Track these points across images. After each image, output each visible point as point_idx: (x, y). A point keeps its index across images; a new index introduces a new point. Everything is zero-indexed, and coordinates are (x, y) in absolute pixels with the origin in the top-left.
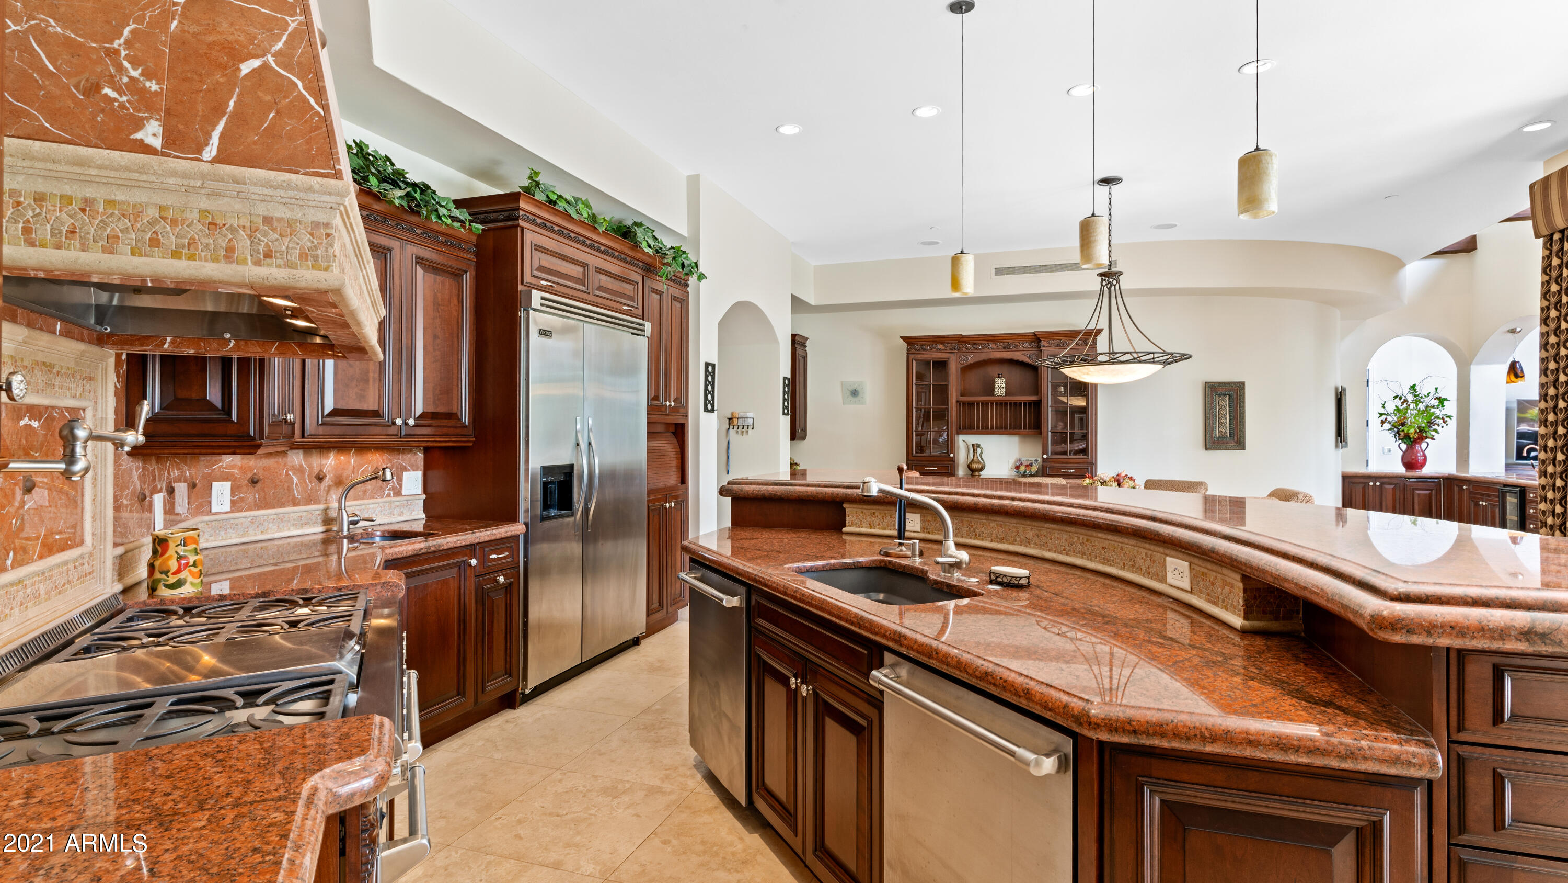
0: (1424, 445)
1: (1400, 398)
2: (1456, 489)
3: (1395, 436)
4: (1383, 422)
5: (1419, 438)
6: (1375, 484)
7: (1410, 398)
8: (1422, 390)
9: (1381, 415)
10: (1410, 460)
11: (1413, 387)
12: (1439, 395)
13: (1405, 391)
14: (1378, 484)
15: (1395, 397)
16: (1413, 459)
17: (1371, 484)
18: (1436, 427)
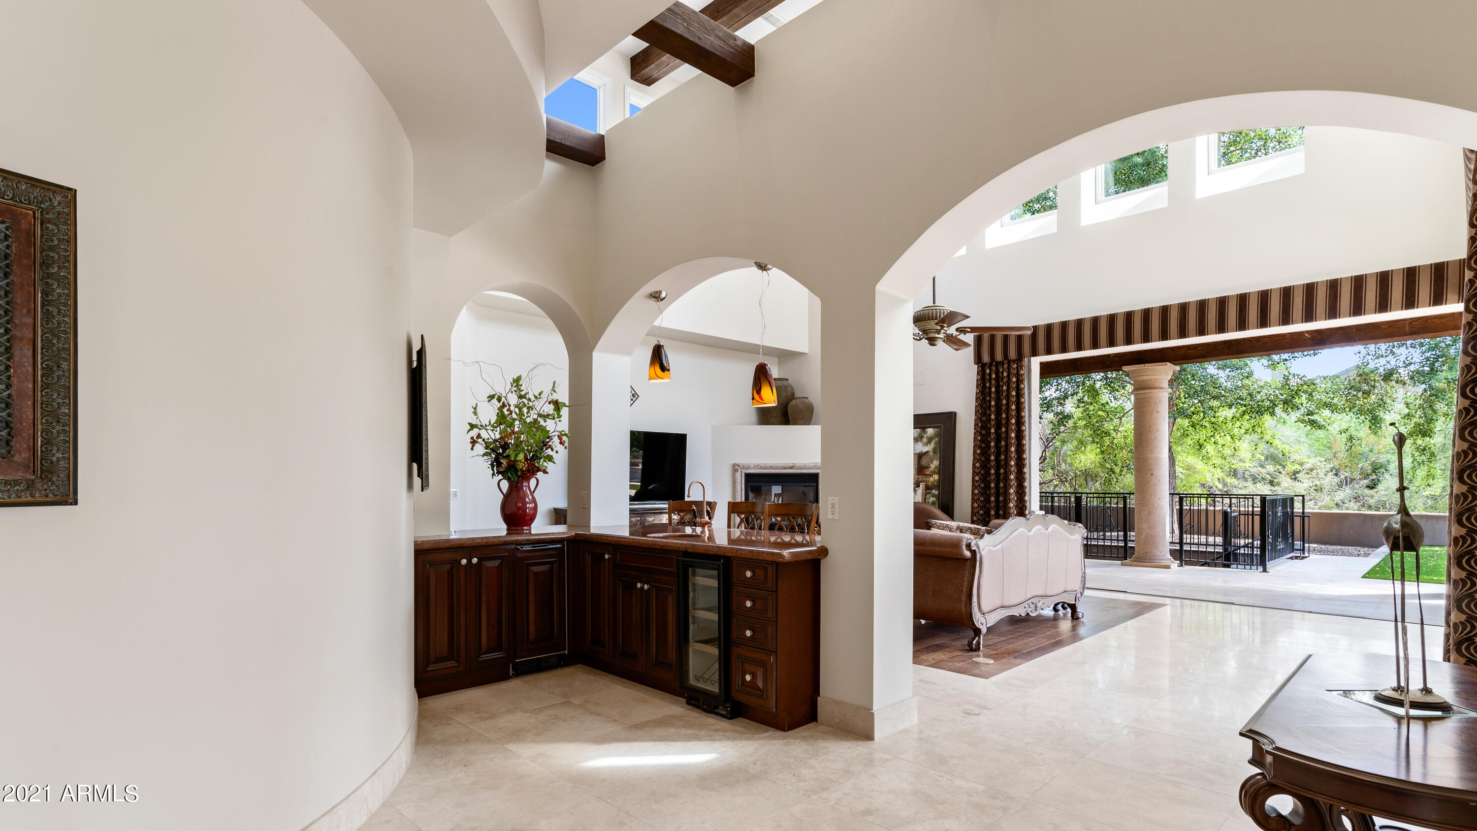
0: (533, 482)
1: (499, 400)
2: (588, 558)
3: (492, 466)
4: (474, 442)
5: (528, 470)
6: (469, 561)
7: (513, 399)
8: (530, 388)
9: (472, 426)
10: (514, 509)
11: (517, 381)
12: (555, 397)
13: (502, 387)
14: (475, 560)
15: (491, 397)
16: (519, 508)
17: (464, 562)
18: (549, 451)
